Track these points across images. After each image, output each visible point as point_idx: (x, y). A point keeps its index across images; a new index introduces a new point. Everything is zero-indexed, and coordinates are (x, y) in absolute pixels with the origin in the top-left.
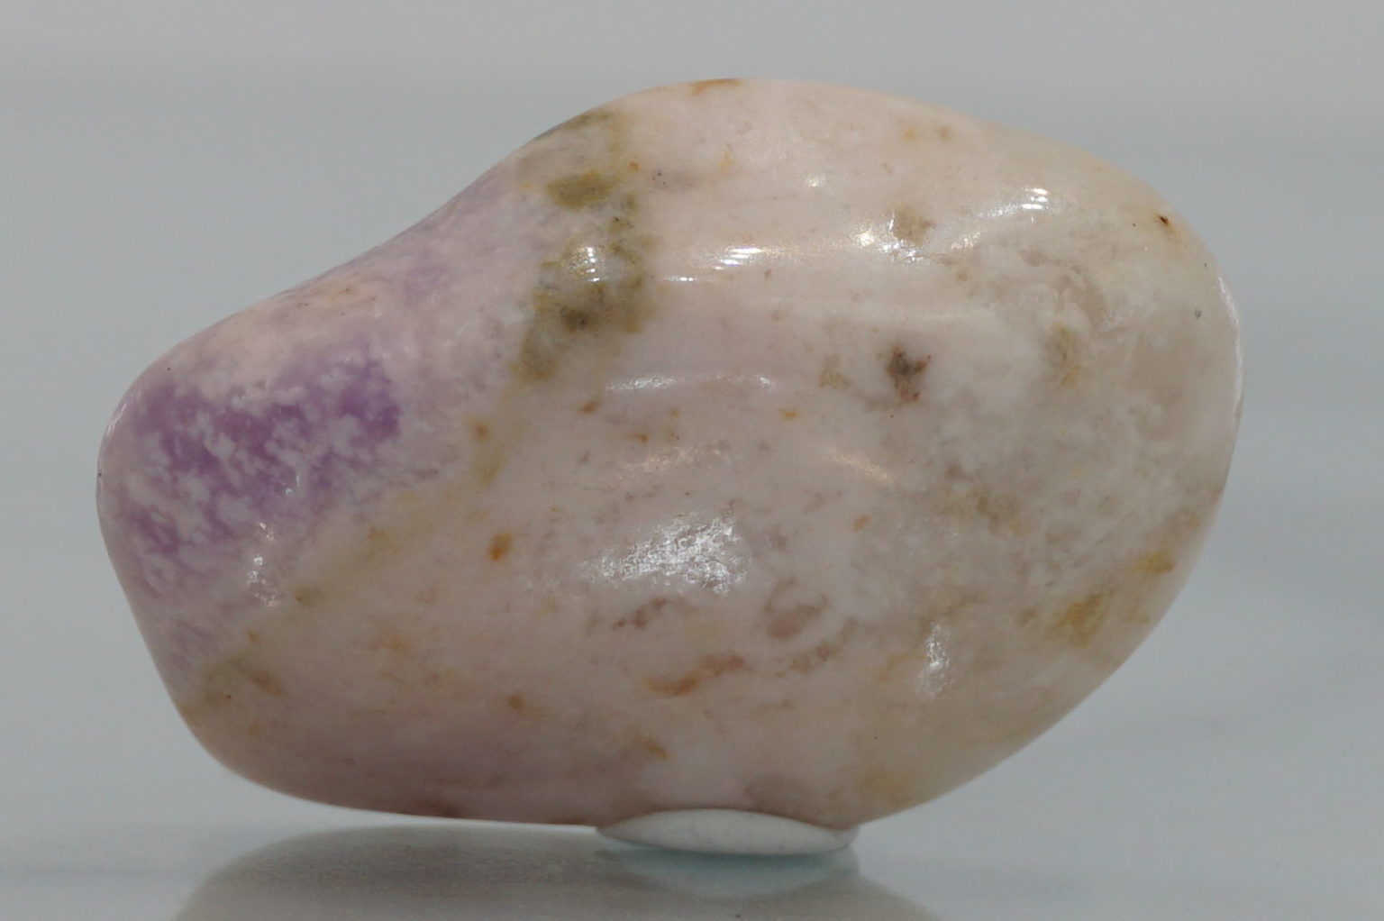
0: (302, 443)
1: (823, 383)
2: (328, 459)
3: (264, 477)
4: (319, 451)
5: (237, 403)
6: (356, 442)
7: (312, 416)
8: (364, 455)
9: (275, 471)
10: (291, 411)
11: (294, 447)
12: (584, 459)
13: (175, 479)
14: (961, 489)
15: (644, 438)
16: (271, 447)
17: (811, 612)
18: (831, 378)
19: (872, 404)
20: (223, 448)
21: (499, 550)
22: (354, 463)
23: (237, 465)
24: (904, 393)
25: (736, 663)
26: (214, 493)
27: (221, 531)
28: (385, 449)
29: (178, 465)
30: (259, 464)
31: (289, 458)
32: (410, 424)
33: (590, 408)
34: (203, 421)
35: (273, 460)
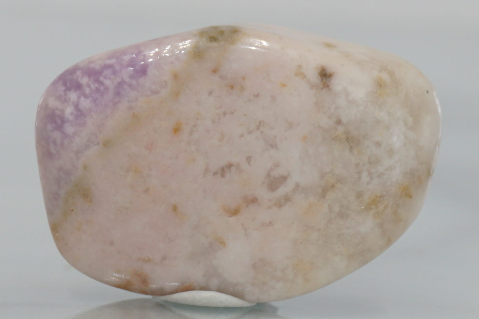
0: (112, 77)
1: (296, 75)
2: (121, 84)
3: (97, 90)
4: (119, 80)
5: (92, 65)
6: (131, 77)
7: (118, 68)
8: (134, 82)
9: (102, 88)
10: (110, 66)
11: (110, 78)
12: (210, 93)
13: (66, 94)
14: (341, 130)
15: (232, 87)
16: (102, 79)
17: (284, 179)
18: (300, 73)
19: (313, 87)
20: (84, 81)
21: (177, 130)
22: (130, 86)
23: (89, 86)
24: (324, 84)
25: (254, 201)
26: (79, 97)
27: (80, 113)
28: (142, 80)
29: (68, 89)
30: (97, 85)
31: (107, 82)
32: (151, 71)
33: (215, 71)
34: (79, 73)
35: (102, 83)
